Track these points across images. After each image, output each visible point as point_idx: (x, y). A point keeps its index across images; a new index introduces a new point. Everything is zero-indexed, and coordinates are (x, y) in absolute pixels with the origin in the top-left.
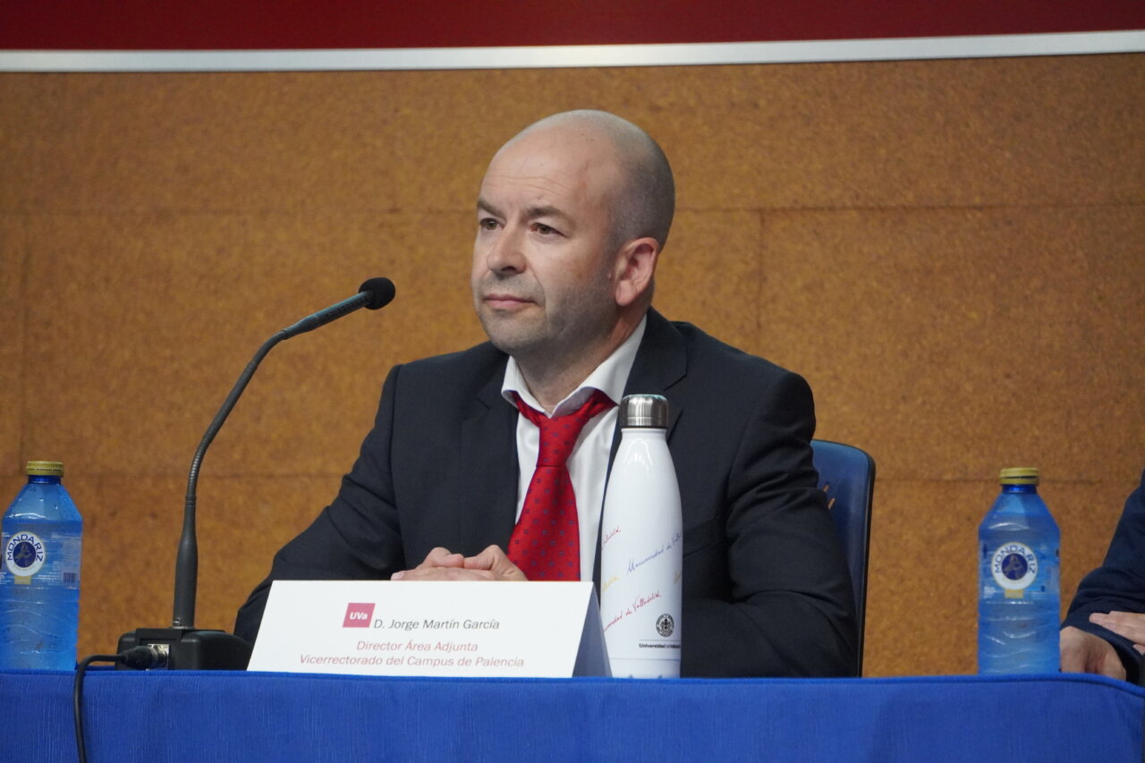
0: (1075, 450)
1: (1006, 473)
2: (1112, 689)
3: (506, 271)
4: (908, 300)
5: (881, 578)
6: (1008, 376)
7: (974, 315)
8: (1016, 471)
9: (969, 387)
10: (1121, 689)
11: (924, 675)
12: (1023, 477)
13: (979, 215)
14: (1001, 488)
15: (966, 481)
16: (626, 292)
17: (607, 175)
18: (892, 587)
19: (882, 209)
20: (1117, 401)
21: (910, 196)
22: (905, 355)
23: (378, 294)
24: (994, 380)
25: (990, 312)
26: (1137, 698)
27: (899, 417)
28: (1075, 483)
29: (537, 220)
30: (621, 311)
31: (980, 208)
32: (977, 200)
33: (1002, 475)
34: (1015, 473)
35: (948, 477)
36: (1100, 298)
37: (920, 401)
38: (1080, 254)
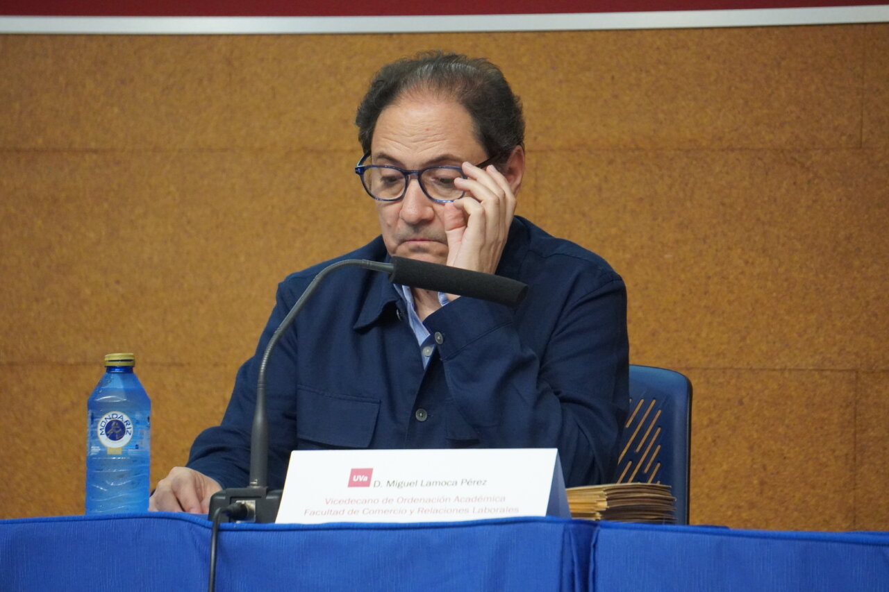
0: (170, 339)
1: (109, 357)
2: (187, 523)
4: (40, 222)
5: (18, 441)
6: (118, 282)
7: (92, 235)
8: (117, 356)
9: (88, 291)
10: (194, 523)
11: (50, 516)
12: (122, 361)
13: (95, 157)
14: (105, 370)
15: (85, 364)
18: (27, 448)
19: (18, 151)
20: (201, 302)
21: (40, 141)
22: (37, 264)
24: (107, 285)
25: (104, 233)
26: (206, 530)
27: (32, 314)
28: (169, 365)
31: (95, 151)
32: (93, 145)
33: (107, 359)
34: (116, 357)
35: (72, 361)
36: (189, 222)
37: (49, 301)
38: (172, 188)
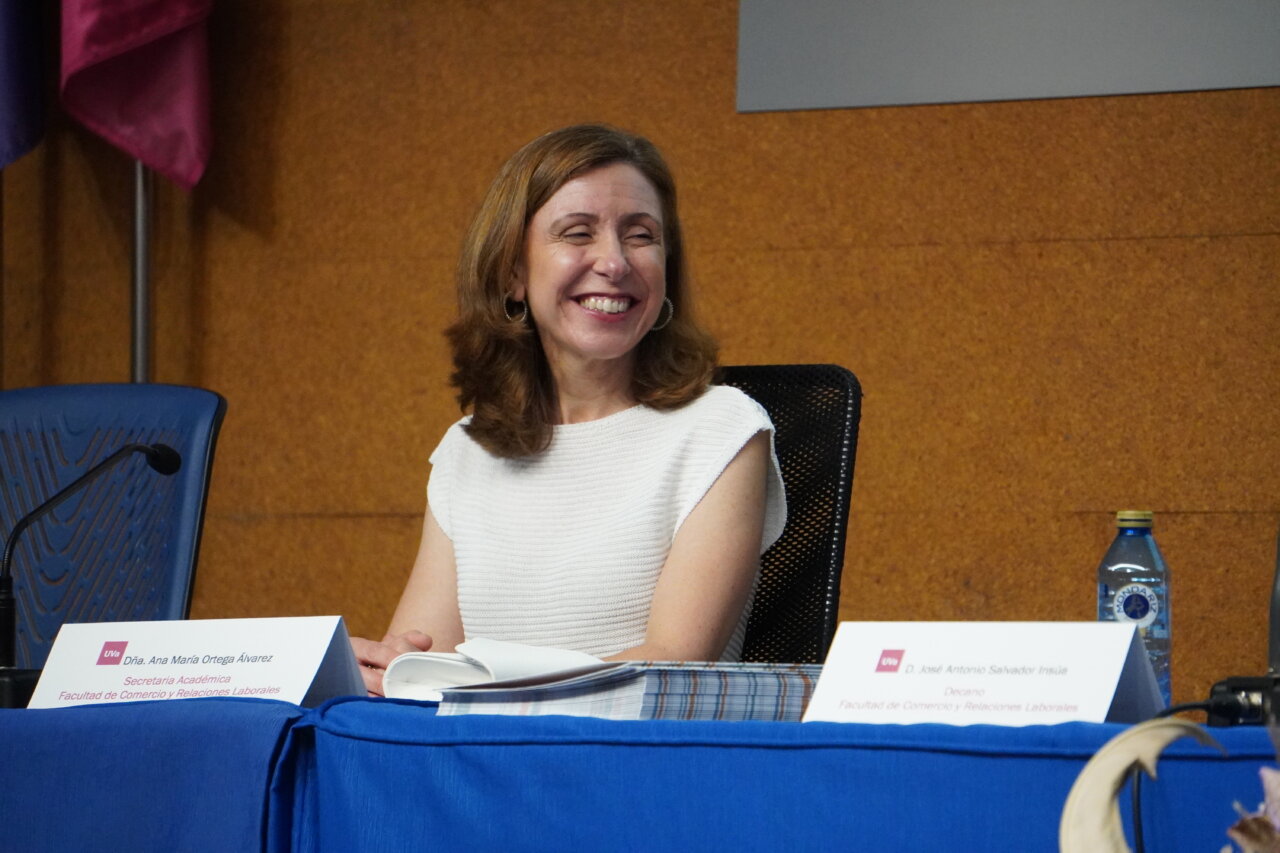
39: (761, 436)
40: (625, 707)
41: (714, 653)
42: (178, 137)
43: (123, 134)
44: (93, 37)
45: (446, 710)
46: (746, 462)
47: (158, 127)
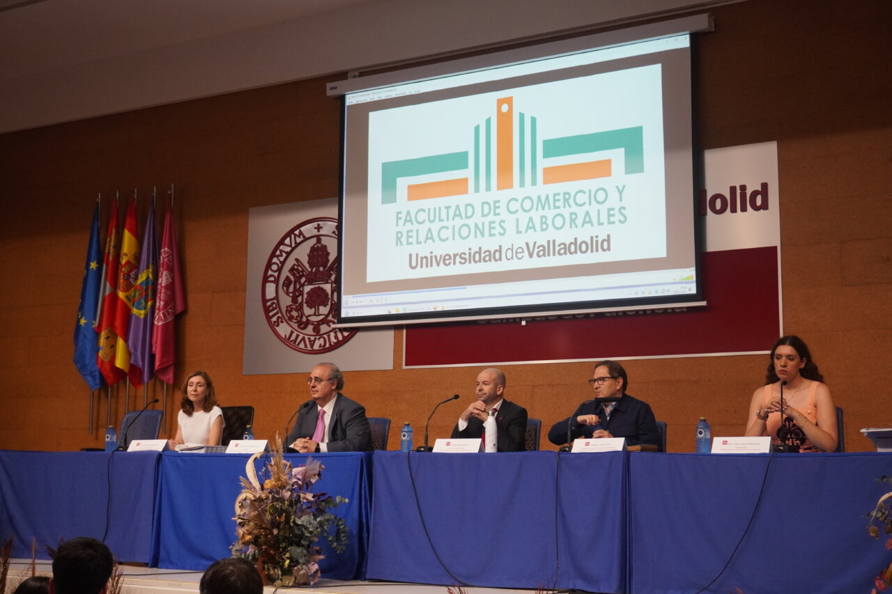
3: (480, 390)
16: (499, 393)
17: (494, 376)
23: (457, 397)
29: (484, 383)
30: (499, 396)
39: (220, 415)
40: (202, 451)
41: (218, 444)
42: (170, 379)
43: (163, 378)
44: (159, 365)
45: (180, 452)
46: (218, 419)
47: (168, 377)
